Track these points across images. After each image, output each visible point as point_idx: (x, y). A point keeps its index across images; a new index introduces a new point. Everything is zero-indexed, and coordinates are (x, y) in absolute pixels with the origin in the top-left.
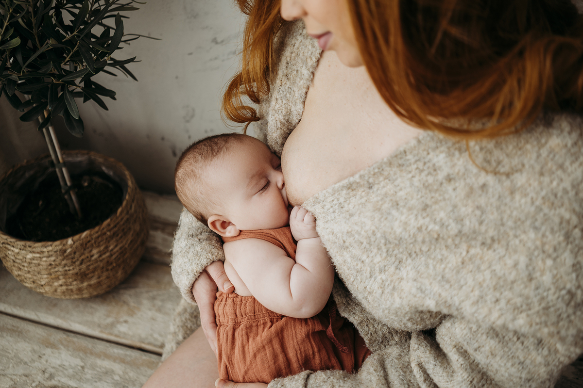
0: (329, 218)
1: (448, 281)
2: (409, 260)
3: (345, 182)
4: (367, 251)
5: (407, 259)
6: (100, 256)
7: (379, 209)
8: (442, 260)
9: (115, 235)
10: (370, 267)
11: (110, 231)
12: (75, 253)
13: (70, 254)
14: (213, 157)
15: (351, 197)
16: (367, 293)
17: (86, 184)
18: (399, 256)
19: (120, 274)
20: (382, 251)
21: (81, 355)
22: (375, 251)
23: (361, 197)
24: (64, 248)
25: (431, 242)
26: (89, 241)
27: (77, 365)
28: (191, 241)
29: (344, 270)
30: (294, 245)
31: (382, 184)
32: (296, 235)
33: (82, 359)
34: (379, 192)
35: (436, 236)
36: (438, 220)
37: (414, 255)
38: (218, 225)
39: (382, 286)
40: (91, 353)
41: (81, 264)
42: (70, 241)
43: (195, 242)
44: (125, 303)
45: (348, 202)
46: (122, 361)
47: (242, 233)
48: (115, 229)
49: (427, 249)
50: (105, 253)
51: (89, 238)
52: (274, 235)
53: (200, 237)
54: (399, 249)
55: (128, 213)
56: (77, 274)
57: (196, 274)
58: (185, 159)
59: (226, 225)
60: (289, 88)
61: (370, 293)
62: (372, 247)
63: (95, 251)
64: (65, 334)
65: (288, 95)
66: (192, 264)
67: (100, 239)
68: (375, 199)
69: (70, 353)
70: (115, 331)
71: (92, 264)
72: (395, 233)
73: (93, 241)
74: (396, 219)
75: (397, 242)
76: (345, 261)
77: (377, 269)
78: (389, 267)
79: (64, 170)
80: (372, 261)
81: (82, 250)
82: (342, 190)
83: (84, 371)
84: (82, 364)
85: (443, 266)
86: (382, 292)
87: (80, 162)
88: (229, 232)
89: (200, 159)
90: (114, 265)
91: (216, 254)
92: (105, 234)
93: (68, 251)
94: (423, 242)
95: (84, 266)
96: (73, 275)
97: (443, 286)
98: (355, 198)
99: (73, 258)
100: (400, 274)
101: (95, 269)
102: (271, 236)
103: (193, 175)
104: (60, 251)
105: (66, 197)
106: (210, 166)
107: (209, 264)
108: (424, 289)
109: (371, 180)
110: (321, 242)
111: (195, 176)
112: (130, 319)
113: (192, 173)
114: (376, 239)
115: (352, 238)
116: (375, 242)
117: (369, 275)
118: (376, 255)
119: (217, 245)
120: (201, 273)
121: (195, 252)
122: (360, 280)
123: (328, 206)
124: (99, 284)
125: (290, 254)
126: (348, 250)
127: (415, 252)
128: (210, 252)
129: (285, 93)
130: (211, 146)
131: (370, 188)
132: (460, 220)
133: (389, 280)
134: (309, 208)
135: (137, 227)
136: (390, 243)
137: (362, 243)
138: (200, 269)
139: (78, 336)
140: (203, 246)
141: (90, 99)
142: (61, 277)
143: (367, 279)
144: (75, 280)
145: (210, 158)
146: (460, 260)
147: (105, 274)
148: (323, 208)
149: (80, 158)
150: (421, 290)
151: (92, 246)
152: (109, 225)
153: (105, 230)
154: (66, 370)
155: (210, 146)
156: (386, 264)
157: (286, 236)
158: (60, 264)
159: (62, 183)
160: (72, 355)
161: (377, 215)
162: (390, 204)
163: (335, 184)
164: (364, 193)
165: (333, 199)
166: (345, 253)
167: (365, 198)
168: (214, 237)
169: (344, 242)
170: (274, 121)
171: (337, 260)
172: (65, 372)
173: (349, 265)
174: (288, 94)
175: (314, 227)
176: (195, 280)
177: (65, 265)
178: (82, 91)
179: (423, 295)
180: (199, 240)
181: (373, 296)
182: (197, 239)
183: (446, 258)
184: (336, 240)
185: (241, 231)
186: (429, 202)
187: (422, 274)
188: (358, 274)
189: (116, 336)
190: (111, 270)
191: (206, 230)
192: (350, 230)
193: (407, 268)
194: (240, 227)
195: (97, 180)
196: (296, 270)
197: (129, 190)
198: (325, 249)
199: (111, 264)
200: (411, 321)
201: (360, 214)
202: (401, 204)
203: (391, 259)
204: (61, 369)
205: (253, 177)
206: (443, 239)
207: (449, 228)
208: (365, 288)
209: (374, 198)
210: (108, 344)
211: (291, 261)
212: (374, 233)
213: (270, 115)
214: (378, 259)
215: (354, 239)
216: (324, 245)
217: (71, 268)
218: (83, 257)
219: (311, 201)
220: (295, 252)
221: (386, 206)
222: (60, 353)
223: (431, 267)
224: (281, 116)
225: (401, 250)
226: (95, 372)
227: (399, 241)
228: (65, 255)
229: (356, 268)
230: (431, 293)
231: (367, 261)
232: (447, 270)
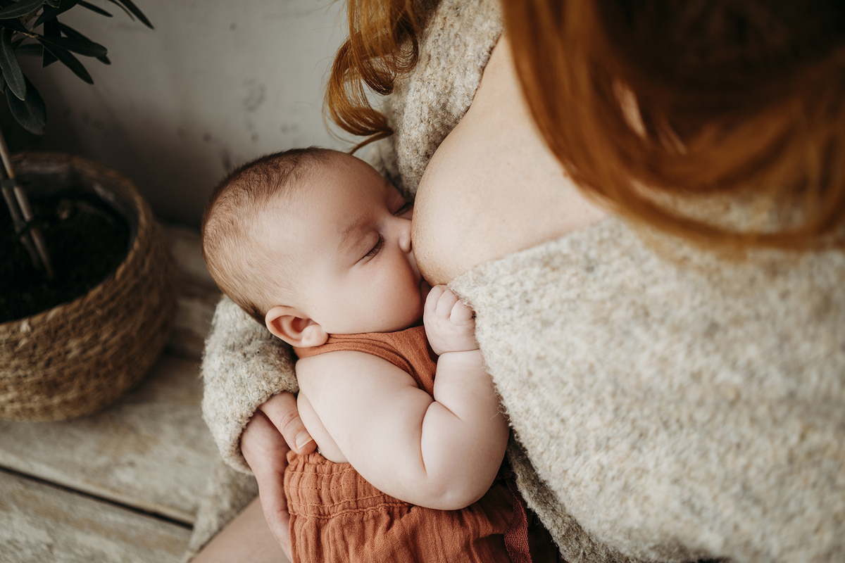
0: (501, 319)
1: (757, 501)
2: (663, 435)
3: (539, 251)
4: (573, 401)
5: (657, 432)
6: (84, 351)
7: (606, 321)
8: (738, 446)
9: (112, 314)
10: (578, 435)
11: (102, 307)
12: (35, 347)
13: (26, 348)
14: (270, 193)
15: (547, 283)
16: (568, 482)
17: (64, 215)
18: (643, 423)
19: (121, 382)
20: (605, 408)
21: (48, 523)
22: (590, 404)
23: (569, 287)
24: (14, 338)
25: (717, 407)
26: (62, 327)
27: (41, 542)
28: (229, 358)
29: (526, 428)
30: (430, 364)
31: (615, 265)
32: (436, 345)
33: (49, 531)
34: (607, 280)
35: (731, 395)
36: (742, 362)
37: (674, 427)
38: (286, 325)
39: (601, 477)
40: (67, 521)
41: (48, 365)
42: (25, 326)
43: (237, 360)
44: (133, 429)
45: (541, 291)
46: (121, 536)
47: (332, 340)
48: (112, 305)
49: (706, 418)
50: (92, 347)
51: (61, 321)
52: (392, 344)
53: (247, 349)
54: (641, 409)
55: (136, 274)
56: (39, 383)
57: (240, 420)
58: (220, 200)
59: (302, 324)
60: (456, 35)
61: (574, 484)
62: (584, 395)
63: (73, 344)
64: (21, 482)
65: (452, 52)
66: (231, 403)
67: (83, 322)
68: (598, 296)
69: (29, 519)
70: (112, 481)
71: (69, 367)
72: (638, 375)
73: (69, 326)
74: (643, 348)
75: (640, 395)
76: (528, 411)
77: (592, 443)
78: (618, 443)
79: (17, 191)
80: (581, 424)
81: (49, 342)
82: (532, 265)
83: (51, 553)
84: (49, 540)
85: (742, 461)
86: (598, 489)
87: (55, 175)
88: (308, 338)
89: (246, 198)
90: (110, 367)
91: (276, 380)
92: (92, 312)
93: (23, 342)
94: (700, 403)
95: (52, 370)
96: (32, 385)
97: (745, 509)
98: (557, 286)
99: (31, 356)
100: (641, 460)
101: (72, 377)
102: (387, 346)
103: (233, 229)
104: (6, 343)
105: (24, 239)
106: (264, 210)
107: (264, 400)
108: (698, 505)
109: (593, 254)
110: (483, 361)
111: (237, 231)
112: (138, 460)
113: (231, 225)
114: (595, 381)
115: (546, 371)
116: (591, 386)
117: (573, 451)
118: (591, 414)
119: (278, 362)
120: (250, 418)
121: (237, 379)
122: (555, 455)
123: (501, 293)
124: (83, 399)
125: (424, 381)
126: (536, 391)
127: (678, 421)
128: (265, 377)
129: (447, 46)
130: (266, 172)
131: (590, 269)
132: (795, 370)
133: (616, 467)
134: (463, 291)
135: (155, 299)
136: (624, 393)
137: (565, 384)
138: (247, 411)
139: (46, 487)
140: (251, 366)
141: (56, 60)
142: (11, 388)
143: (568, 455)
144: (37, 393)
145: (265, 196)
146: (783, 454)
147: (93, 383)
148: (491, 295)
149: (54, 167)
150: (692, 507)
151: (68, 334)
152: (99, 296)
153: (92, 306)
154: (20, 550)
155: (264, 173)
156: (610, 435)
157: (416, 346)
158: (7, 366)
159: (14, 215)
160: (30, 523)
161: (600, 332)
162: (631, 312)
163: (520, 250)
164: (574, 280)
165: (512, 280)
166: (530, 396)
167: (577, 291)
168: (274, 348)
169: (530, 374)
170: (418, 103)
171: (514, 405)
172: (18, 554)
173: (535, 420)
174: (452, 48)
175: (472, 331)
176: (240, 431)
177: (17, 368)
178: (38, 42)
179: (696, 520)
180: (245, 355)
181: (579, 491)
182: (239, 354)
183: (749, 445)
184: (516, 367)
185: (329, 336)
186: (720, 318)
187: (691, 469)
188: (552, 441)
189: (113, 490)
190: (105, 376)
191: (259, 335)
192: (542, 354)
193: (657, 449)
194: (327, 328)
195: (86, 208)
196: (432, 414)
197: (141, 232)
198: (490, 378)
199: (105, 364)
200: (659, 550)
201: (564, 323)
202: (656, 314)
203: (624, 427)
204: (12, 548)
205: (350, 230)
206: (748, 403)
207: (767, 384)
208: (565, 472)
209: (595, 292)
210: (97, 504)
211: (424, 396)
212: (592, 369)
213: (412, 90)
214: (594, 422)
215: (550, 373)
216: (489, 368)
217: (29, 372)
218: (50, 354)
219: (471, 277)
220: (433, 377)
221: (620, 315)
222: (10, 518)
223: (713, 456)
224: (432, 94)
225: (646, 411)
226: (73, 557)
227: (645, 394)
228: (17, 350)
229: (549, 429)
230: (715, 518)
231: (572, 421)
232: (752, 472)
